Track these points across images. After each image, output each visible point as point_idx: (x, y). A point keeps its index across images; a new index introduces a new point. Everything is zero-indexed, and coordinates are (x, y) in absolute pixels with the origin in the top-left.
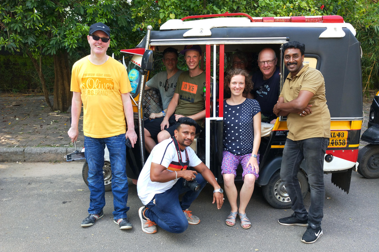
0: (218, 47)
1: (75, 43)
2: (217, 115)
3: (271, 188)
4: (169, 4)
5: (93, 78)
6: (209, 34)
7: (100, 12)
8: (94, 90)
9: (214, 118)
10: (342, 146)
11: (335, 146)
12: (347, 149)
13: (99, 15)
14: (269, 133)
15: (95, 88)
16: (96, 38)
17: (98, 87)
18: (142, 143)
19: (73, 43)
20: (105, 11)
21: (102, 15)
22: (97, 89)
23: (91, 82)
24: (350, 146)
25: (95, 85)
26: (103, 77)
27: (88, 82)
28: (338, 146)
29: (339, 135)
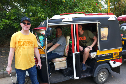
0: (76, 25)
1: (2, 27)
2: (77, 52)
3: (97, 77)
4: (41, 11)
5: (24, 41)
6: (72, 20)
7: (12, 15)
8: (25, 47)
9: (76, 53)
10: (118, 58)
11: (116, 58)
12: (119, 58)
13: (11, 16)
14: (95, 56)
15: (25, 46)
16: (24, 24)
17: (27, 45)
18: (47, 67)
19: (1, 27)
20: (14, 14)
21: (13, 16)
22: (27, 46)
23: (24, 43)
24: (120, 57)
25: (25, 44)
26: (29, 41)
27: (22, 43)
28: (117, 58)
29: (117, 54)
